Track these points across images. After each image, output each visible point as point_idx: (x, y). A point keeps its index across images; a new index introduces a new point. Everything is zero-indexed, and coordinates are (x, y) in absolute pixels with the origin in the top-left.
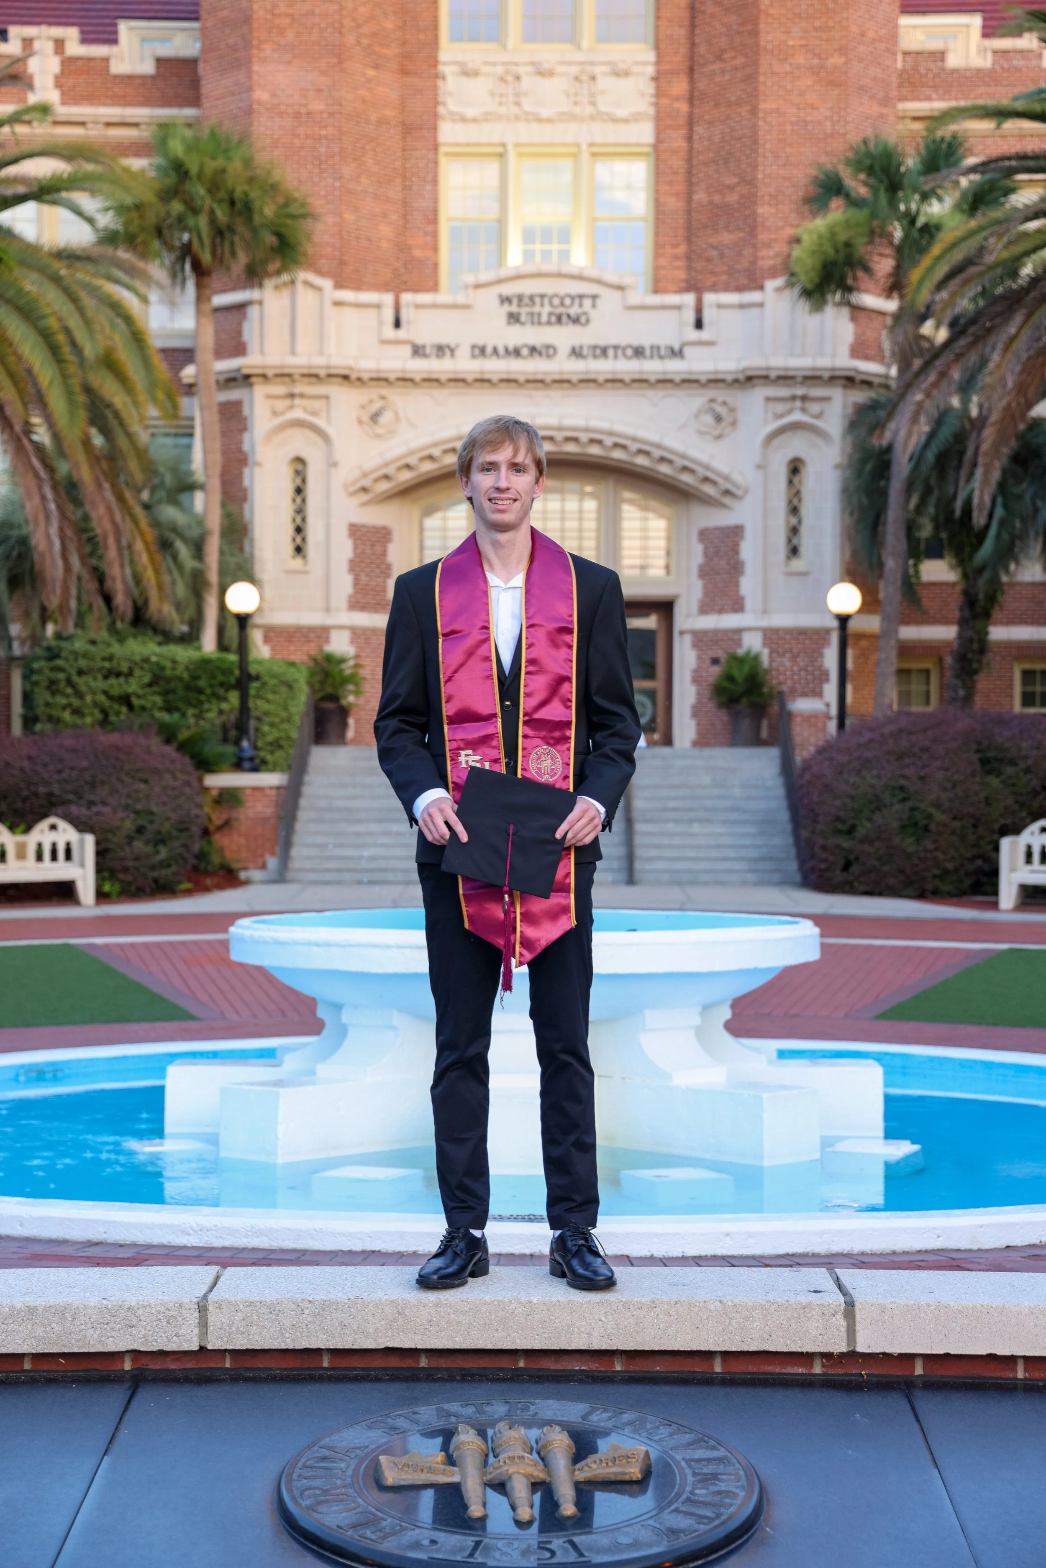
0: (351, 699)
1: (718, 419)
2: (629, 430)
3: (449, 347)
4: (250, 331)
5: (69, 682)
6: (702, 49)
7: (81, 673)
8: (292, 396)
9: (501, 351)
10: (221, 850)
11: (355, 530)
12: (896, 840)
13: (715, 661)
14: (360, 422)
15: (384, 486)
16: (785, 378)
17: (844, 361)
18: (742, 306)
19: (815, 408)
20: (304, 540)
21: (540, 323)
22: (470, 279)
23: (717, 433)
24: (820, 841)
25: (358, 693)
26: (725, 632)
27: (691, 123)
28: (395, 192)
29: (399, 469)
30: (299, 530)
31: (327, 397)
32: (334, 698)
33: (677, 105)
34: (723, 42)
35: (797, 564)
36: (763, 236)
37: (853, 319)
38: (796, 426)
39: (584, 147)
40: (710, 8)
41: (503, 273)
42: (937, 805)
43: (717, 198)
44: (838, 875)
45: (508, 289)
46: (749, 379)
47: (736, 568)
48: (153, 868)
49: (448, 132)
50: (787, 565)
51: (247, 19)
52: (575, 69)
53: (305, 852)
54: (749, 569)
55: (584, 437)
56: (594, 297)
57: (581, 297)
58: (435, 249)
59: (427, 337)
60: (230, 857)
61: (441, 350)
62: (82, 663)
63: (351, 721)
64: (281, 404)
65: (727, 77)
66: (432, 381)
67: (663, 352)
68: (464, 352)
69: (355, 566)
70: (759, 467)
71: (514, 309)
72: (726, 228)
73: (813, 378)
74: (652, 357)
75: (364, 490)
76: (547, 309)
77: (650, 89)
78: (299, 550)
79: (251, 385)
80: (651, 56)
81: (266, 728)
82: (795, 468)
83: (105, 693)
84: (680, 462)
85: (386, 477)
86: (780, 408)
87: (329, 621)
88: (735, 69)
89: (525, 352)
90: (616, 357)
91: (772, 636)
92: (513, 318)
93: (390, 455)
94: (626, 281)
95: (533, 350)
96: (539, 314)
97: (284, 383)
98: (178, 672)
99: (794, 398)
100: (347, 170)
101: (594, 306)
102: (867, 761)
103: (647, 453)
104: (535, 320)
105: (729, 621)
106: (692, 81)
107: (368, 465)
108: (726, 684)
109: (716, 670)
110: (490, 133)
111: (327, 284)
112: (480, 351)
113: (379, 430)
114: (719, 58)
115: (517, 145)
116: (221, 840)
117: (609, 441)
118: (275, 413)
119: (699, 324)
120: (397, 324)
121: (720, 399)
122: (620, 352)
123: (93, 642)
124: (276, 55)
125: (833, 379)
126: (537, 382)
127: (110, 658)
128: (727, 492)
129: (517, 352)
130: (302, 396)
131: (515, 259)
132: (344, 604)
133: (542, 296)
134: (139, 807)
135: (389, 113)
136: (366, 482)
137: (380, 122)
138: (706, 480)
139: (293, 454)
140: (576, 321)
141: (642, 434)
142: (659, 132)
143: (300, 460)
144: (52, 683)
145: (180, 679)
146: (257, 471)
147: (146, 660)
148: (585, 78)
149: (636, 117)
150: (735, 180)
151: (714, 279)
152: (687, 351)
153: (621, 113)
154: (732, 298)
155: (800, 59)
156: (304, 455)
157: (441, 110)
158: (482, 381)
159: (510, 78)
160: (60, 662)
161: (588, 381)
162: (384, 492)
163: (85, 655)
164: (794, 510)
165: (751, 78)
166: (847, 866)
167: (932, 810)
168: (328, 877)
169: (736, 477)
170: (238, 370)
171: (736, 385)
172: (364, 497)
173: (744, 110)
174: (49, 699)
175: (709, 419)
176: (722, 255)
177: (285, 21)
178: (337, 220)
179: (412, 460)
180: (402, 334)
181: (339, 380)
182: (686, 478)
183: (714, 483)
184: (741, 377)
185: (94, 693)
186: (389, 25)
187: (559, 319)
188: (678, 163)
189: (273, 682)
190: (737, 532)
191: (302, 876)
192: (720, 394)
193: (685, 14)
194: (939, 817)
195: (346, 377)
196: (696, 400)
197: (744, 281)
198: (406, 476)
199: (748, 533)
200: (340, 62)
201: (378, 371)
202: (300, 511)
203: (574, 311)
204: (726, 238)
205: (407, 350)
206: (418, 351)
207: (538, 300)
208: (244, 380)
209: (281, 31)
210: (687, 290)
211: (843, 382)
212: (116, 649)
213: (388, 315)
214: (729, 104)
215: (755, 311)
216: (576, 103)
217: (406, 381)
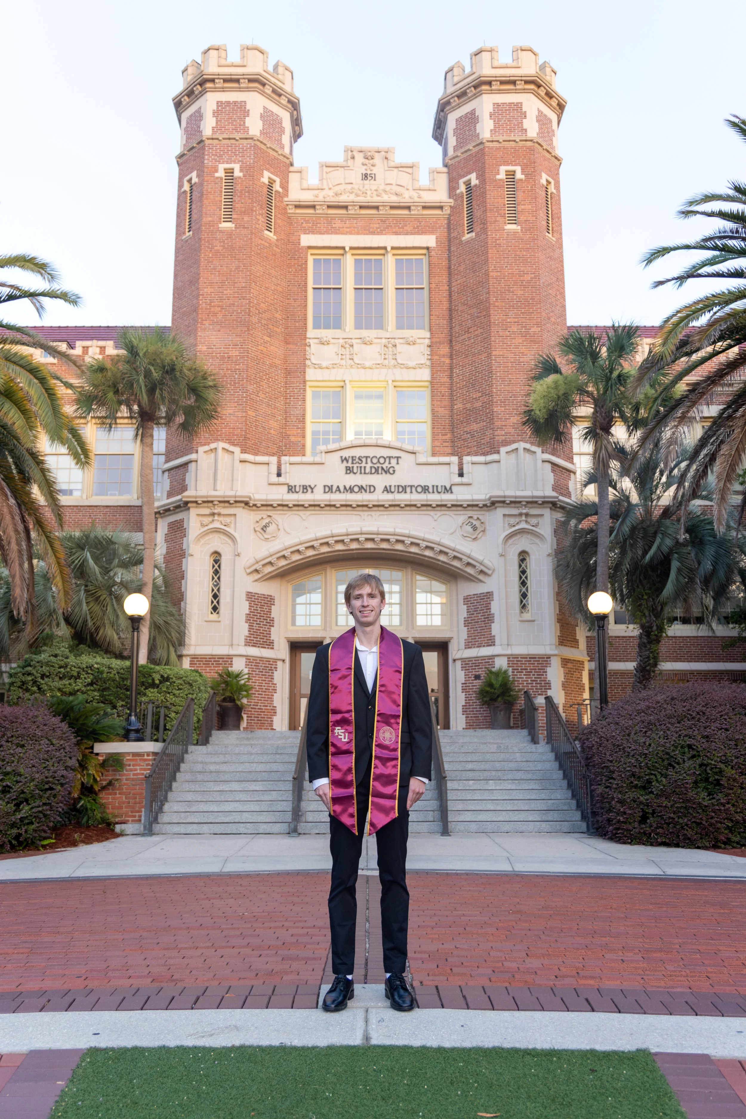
0: (245, 701)
1: (475, 528)
2: (421, 534)
3: (310, 486)
4: (190, 478)
5: (35, 682)
6: (457, 329)
7: (43, 676)
8: (213, 514)
9: (342, 489)
10: (103, 806)
11: (250, 596)
12: (691, 794)
13: (477, 677)
14: (255, 531)
15: (269, 569)
16: (515, 503)
17: (549, 492)
18: (486, 463)
19: (534, 521)
20: (218, 602)
21: (365, 473)
22: (323, 448)
23: (474, 537)
24: (618, 796)
25: (247, 696)
26: (483, 658)
27: (451, 368)
28: (280, 404)
29: (278, 558)
30: (215, 596)
31: (235, 515)
32: (232, 700)
33: (443, 359)
34: (469, 323)
35: (526, 616)
36: (498, 423)
37: (553, 471)
38: (522, 532)
39: (390, 382)
40: (460, 308)
41: (343, 444)
42: (726, 762)
43: (468, 406)
44: (636, 827)
45: (346, 454)
46: (493, 503)
47: (489, 619)
48: (13, 825)
49: (311, 374)
50: (521, 616)
51: (196, 310)
52: (384, 341)
53: (176, 807)
54: (496, 619)
55: (393, 539)
56: (398, 458)
57: (390, 458)
58: (304, 437)
59: (296, 481)
60: (110, 812)
61: (305, 489)
62: (45, 669)
63: (245, 716)
64: (206, 520)
65: (472, 341)
66: (299, 506)
67: (439, 490)
68: (319, 490)
69: (249, 618)
70: (502, 555)
71: (350, 465)
72: (475, 421)
73: (532, 503)
74: (433, 492)
75: (257, 571)
76: (370, 464)
77: (428, 351)
78: (215, 609)
79: (189, 509)
80: (428, 335)
81: (173, 715)
82: (523, 557)
83: (59, 690)
84: (452, 554)
85: (270, 563)
86: (513, 521)
87: (232, 652)
88: (477, 336)
89: (356, 489)
90: (411, 492)
91: (513, 659)
92: (349, 470)
93: (273, 550)
94: (416, 449)
95: (361, 488)
96: (365, 467)
97: (208, 507)
98: (112, 675)
99: (521, 515)
100: (250, 388)
101: (398, 463)
102: (650, 723)
103: (432, 549)
104: (363, 471)
105: (485, 651)
106: (451, 347)
107: (260, 555)
108: (488, 689)
109: (478, 683)
110: (336, 374)
111: (237, 450)
112: (329, 489)
113: (266, 536)
114: (468, 332)
115: (350, 381)
116: (105, 798)
117: (408, 541)
118: (203, 525)
119: (461, 475)
120: (279, 475)
121: (475, 517)
122: (414, 489)
123: (56, 656)
124: (211, 327)
125: (544, 503)
126: (364, 506)
127: (66, 666)
128: (482, 572)
129: (351, 490)
130: (219, 514)
131: (350, 437)
132: (243, 642)
133: (367, 457)
134: (9, 769)
135: (278, 362)
136: (258, 567)
137: (271, 366)
138: (468, 564)
139: (212, 550)
140: (387, 472)
141: (428, 536)
142: (432, 375)
143: (217, 553)
144: (23, 683)
145: (114, 680)
146: (190, 558)
147: (91, 667)
148: (390, 345)
149: (421, 366)
150: (480, 394)
151: (469, 450)
152: (454, 488)
153: (411, 364)
154: (481, 459)
155: (515, 328)
156: (219, 550)
157: (308, 362)
158: (330, 506)
159: (347, 346)
160: (29, 668)
161: (395, 506)
162: (270, 573)
163: (47, 664)
164: (523, 583)
165: (487, 339)
166: (644, 819)
167: (722, 766)
168: (190, 829)
169: (486, 562)
170: (181, 500)
171: (485, 508)
172: (257, 576)
173: (483, 357)
174: (21, 695)
175: (469, 528)
176: (473, 436)
177: (217, 309)
178: (244, 414)
179: (287, 553)
180: (281, 480)
181: (243, 505)
182: (456, 563)
183: (474, 566)
184: (488, 503)
185: (51, 690)
186: (278, 316)
187: (377, 471)
188: (445, 390)
189: (180, 681)
190: (489, 595)
191: (168, 828)
192: (475, 514)
193: (446, 313)
194: (729, 772)
195: (247, 503)
196: (460, 517)
197: (488, 449)
198: (283, 563)
199: (496, 596)
200: (248, 330)
201: (266, 500)
202: (217, 585)
203: (386, 466)
204: (475, 427)
205: (285, 488)
206: (291, 489)
207: (364, 460)
208: (184, 506)
209: (215, 314)
210: (452, 454)
211: (551, 505)
212: (72, 660)
213: (274, 469)
214: (474, 355)
215: (495, 464)
216: (385, 359)
217: (283, 506)
